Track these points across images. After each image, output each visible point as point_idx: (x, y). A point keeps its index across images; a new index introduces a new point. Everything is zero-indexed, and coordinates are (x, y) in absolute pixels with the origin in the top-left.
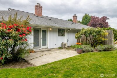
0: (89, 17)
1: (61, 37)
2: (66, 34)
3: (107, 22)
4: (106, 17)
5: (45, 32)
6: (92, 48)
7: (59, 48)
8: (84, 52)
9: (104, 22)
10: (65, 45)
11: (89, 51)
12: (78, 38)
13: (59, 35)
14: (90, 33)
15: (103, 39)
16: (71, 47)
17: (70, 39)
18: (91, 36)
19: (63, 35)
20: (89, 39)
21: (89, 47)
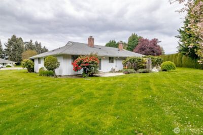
0: (137, 38)
1: (111, 63)
2: (114, 61)
3: (159, 46)
4: (157, 40)
5: (100, 60)
6: (135, 71)
7: (110, 72)
8: (129, 73)
9: (154, 45)
10: (114, 69)
11: (132, 73)
12: (125, 64)
13: (109, 62)
14: (134, 60)
15: (144, 65)
16: (119, 71)
17: (119, 65)
18: (135, 62)
19: (112, 62)
20: (133, 65)
21: (133, 70)
